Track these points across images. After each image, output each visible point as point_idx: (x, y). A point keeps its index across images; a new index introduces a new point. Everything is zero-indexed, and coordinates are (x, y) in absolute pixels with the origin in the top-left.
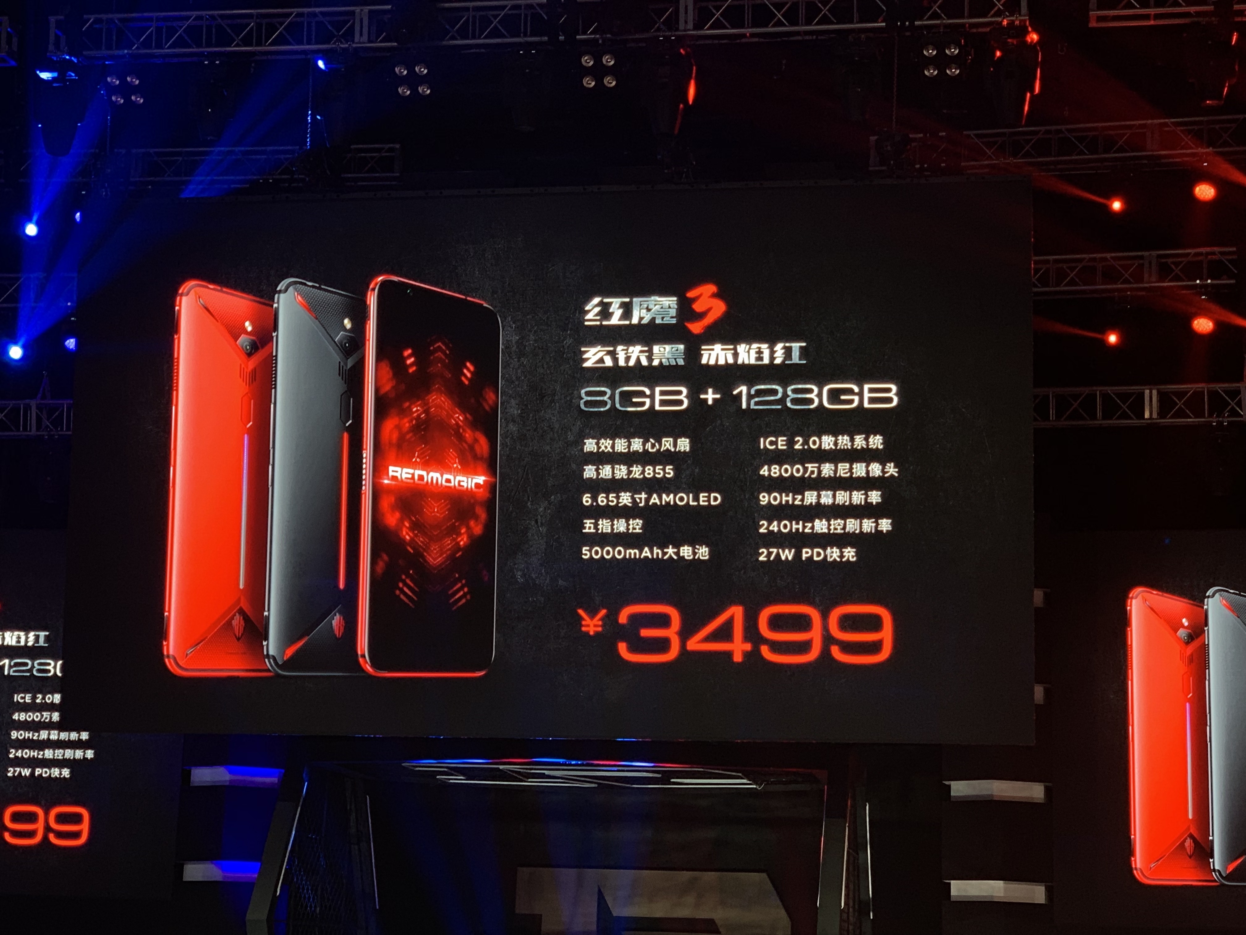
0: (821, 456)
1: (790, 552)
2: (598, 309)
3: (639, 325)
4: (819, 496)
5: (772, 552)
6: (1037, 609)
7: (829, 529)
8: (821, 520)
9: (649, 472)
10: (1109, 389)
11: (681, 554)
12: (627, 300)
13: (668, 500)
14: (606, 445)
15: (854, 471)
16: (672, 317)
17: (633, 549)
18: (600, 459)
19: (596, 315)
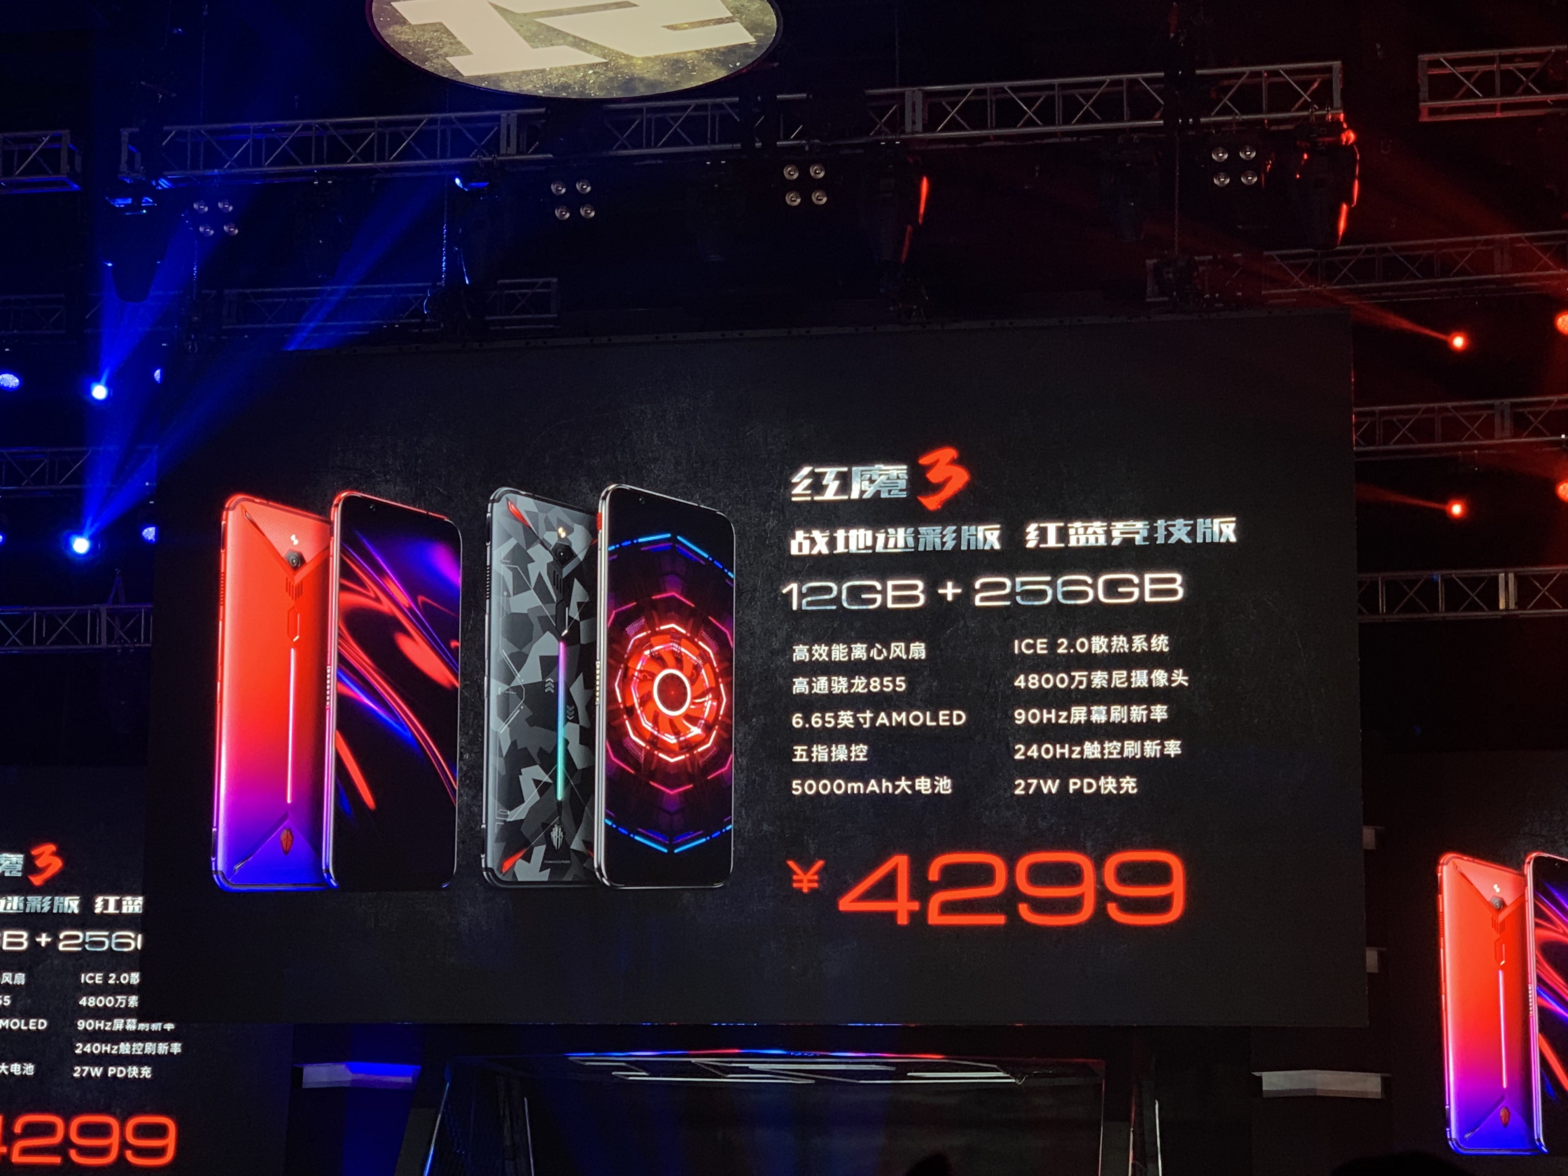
0: (1091, 662)
1: (1054, 783)
2: (808, 482)
3: (861, 500)
4: (1089, 713)
5: (1031, 784)
6: (1367, 852)
7: (1103, 754)
8: (1093, 743)
9: (875, 684)
10: (1454, 574)
11: (917, 788)
12: (845, 469)
13: (899, 720)
14: (820, 652)
15: (1133, 680)
16: (901, 490)
17: (856, 782)
18: (813, 669)
19: (805, 489)
